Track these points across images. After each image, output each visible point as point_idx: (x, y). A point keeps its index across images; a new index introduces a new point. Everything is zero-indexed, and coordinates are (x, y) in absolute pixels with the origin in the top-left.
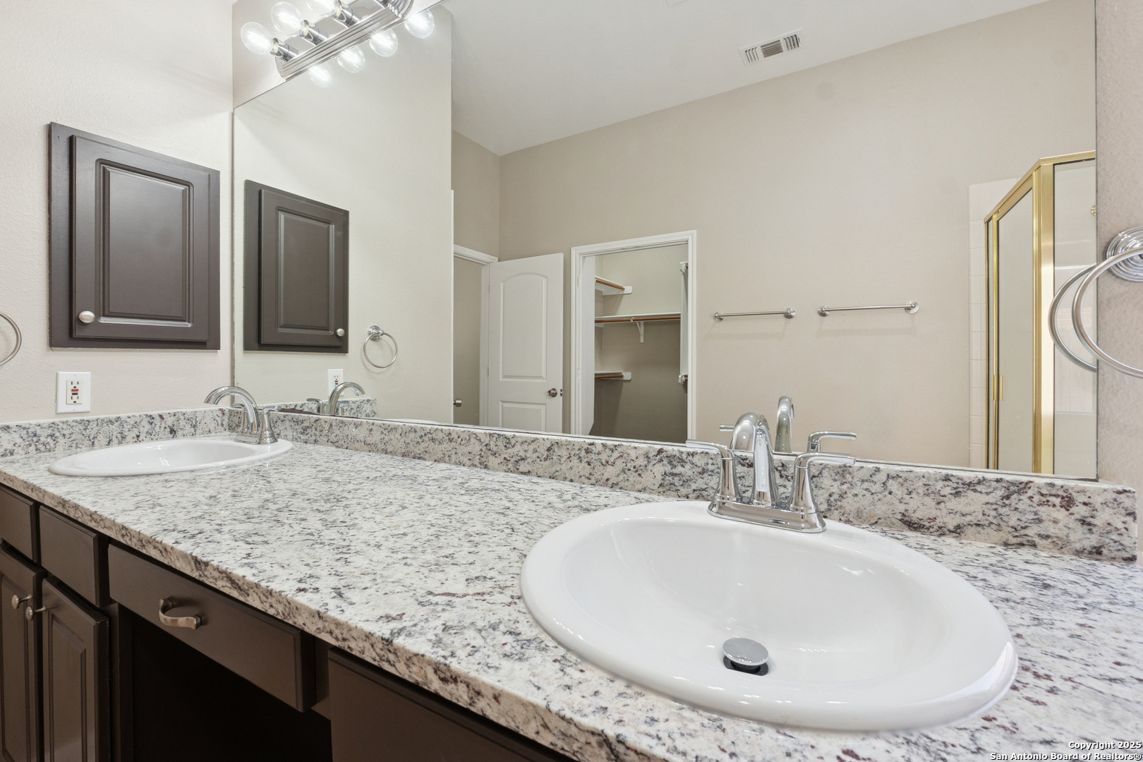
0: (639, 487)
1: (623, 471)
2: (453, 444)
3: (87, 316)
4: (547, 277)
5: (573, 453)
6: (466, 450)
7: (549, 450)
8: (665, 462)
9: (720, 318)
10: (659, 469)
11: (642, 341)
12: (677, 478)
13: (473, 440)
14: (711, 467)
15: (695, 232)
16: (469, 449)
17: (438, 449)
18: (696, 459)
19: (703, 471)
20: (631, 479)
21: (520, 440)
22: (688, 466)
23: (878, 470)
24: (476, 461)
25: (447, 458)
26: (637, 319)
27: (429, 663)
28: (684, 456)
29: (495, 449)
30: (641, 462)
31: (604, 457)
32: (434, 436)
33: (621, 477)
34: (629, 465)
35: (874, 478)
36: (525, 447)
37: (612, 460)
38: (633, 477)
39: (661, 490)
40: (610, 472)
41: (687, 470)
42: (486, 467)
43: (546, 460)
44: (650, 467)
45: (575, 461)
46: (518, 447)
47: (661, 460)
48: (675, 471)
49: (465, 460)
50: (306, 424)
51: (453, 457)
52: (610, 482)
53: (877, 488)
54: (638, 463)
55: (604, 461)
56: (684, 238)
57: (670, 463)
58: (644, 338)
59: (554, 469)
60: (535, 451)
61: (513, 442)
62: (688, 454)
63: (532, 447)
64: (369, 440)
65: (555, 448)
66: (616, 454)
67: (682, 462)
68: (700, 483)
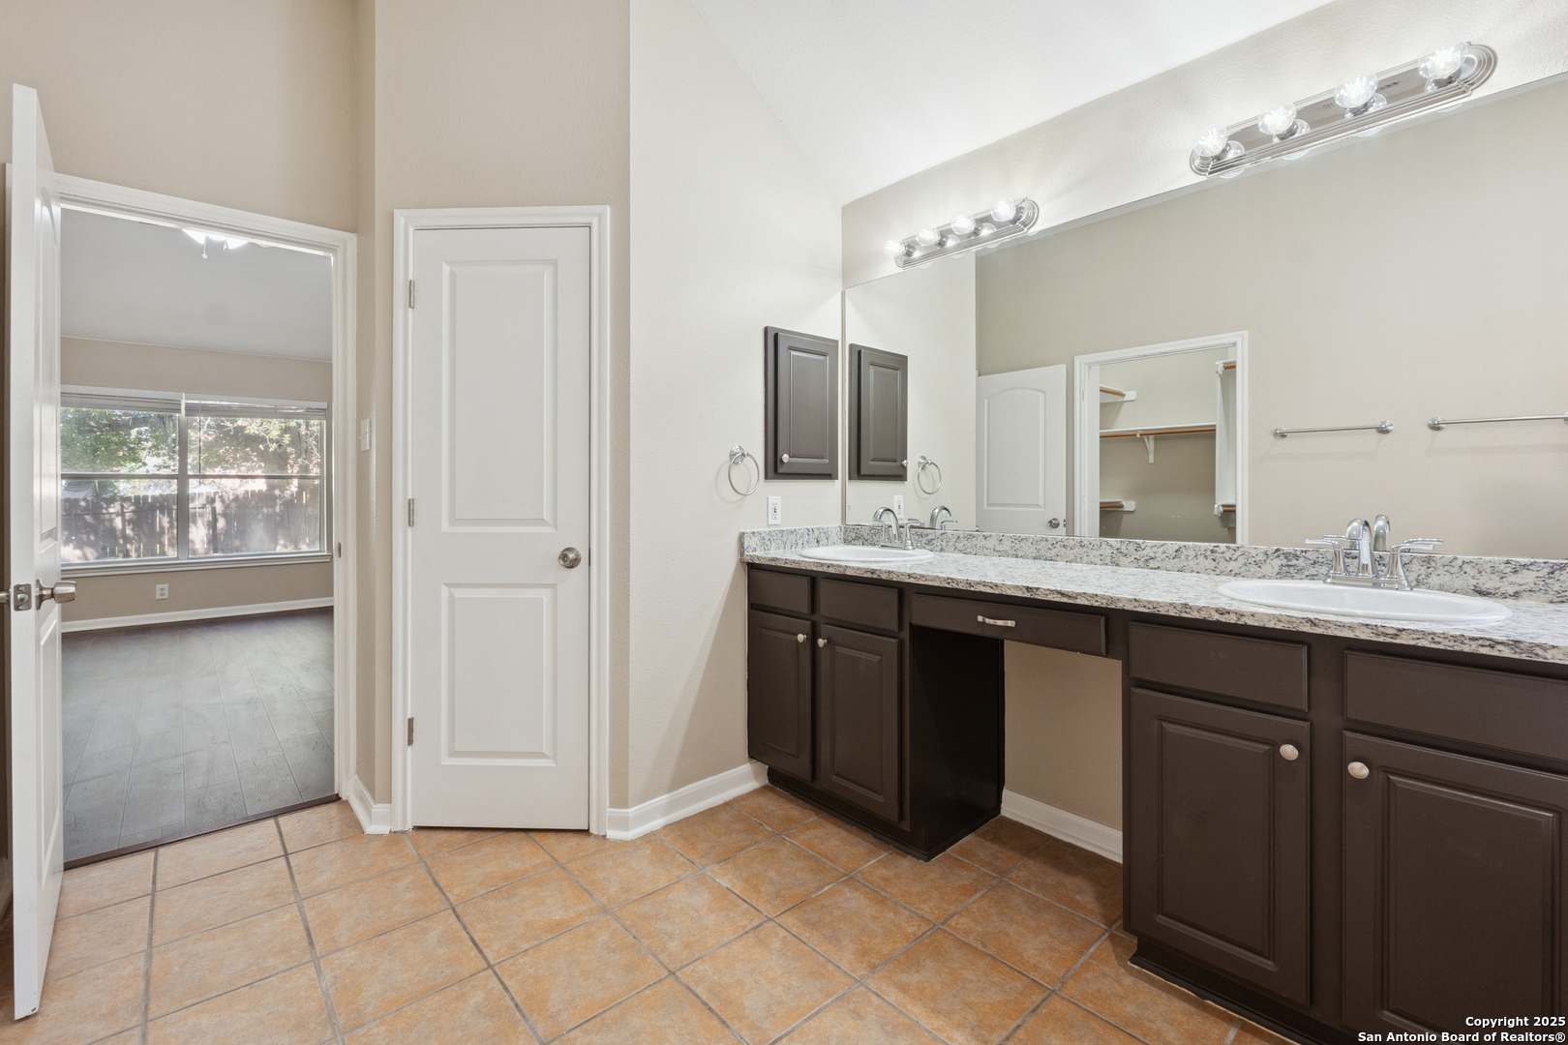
0: (1260, 575)
1: (1245, 564)
2: (1085, 549)
3: (785, 457)
4: (1045, 393)
5: (1199, 553)
6: (1098, 553)
7: (1177, 551)
8: (1282, 557)
9: (1283, 436)
10: (1277, 563)
11: (1151, 460)
12: (1292, 568)
13: (1104, 546)
14: (1321, 560)
15: (1247, 331)
16: (1101, 552)
17: (1071, 554)
18: (1308, 555)
19: (1315, 563)
20: (1252, 570)
21: (1150, 545)
22: (1301, 560)
23: (1456, 558)
24: (1108, 560)
25: (1078, 560)
26: (1146, 434)
27: (1212, 609)
28: (1298, 553)
29: (1126, 552)
30: (1262, 557)
31: (1227, 555)
32: (1066, 543)
33: (1243, 569)
34: (1250, 560)
35: (1452, 564)
36: (1155, 549)
37: (1235, 557)
38: (1253, 568)
39: (1278, 576)
40: (1232, 565)
41: (1301, 562)
42: (1117, 565)
43: (1174, 558)
44: (1268, 561)
45: (1201, 559)
46: (1148, 550)
47: (1278, 556)
48: (1290, 563)
49: (1097, 560)
50: (930, 537)
51: (1085, 559)
52: (1233, 572)
53: (1456, 569)
54: (1257, 559)
55: (1227, 558)
56: (1232, 340)
57: (1286, 558)
58: (1155, 457)
59: (1182, 565)
60: (1164, 552)
61: (1143, 546)
62: (1302, 551)
63: (1161, 550)
64: (998, 548)
65: (1183, 550)
66: (1238, 553)
67: (1297, 557)
68: (1312, 571)
